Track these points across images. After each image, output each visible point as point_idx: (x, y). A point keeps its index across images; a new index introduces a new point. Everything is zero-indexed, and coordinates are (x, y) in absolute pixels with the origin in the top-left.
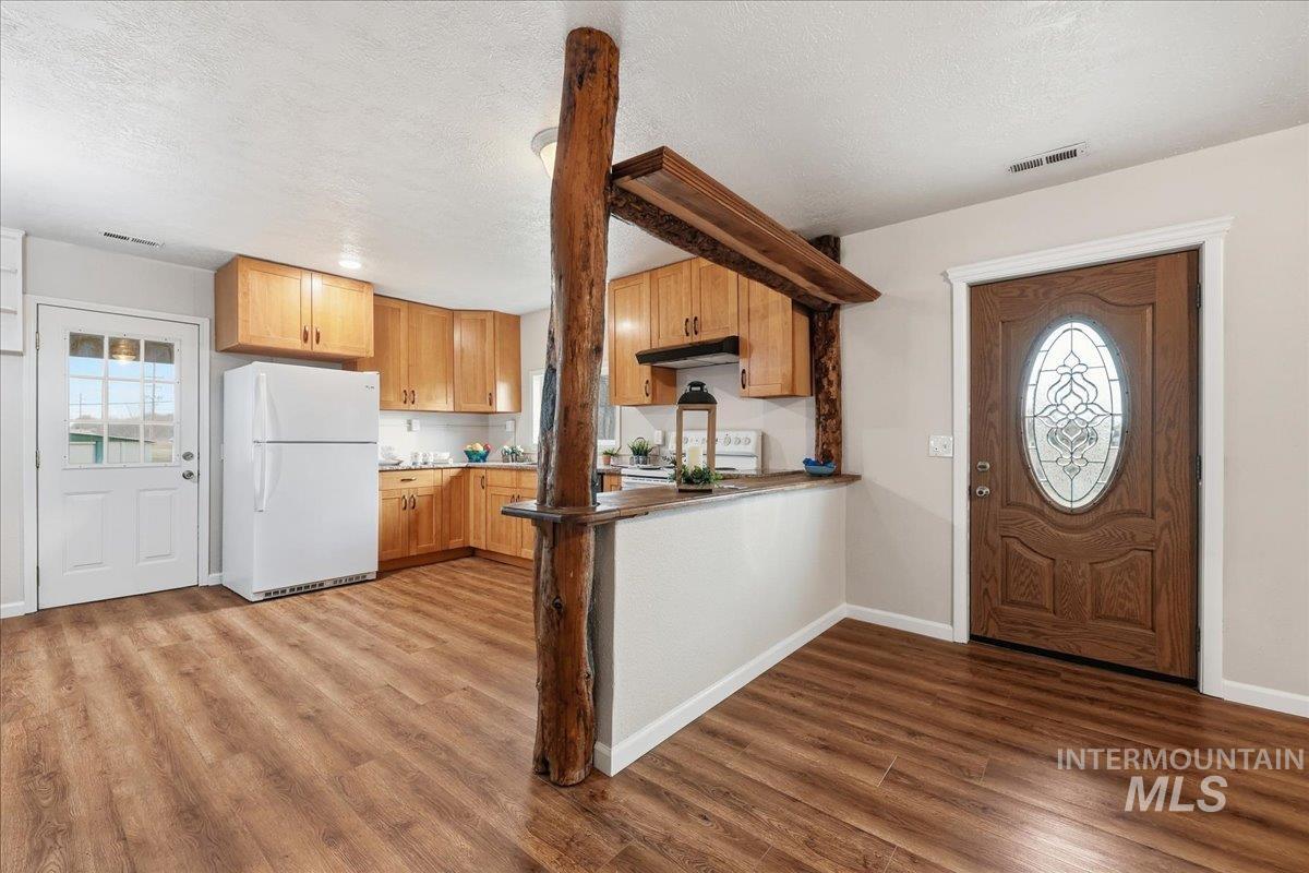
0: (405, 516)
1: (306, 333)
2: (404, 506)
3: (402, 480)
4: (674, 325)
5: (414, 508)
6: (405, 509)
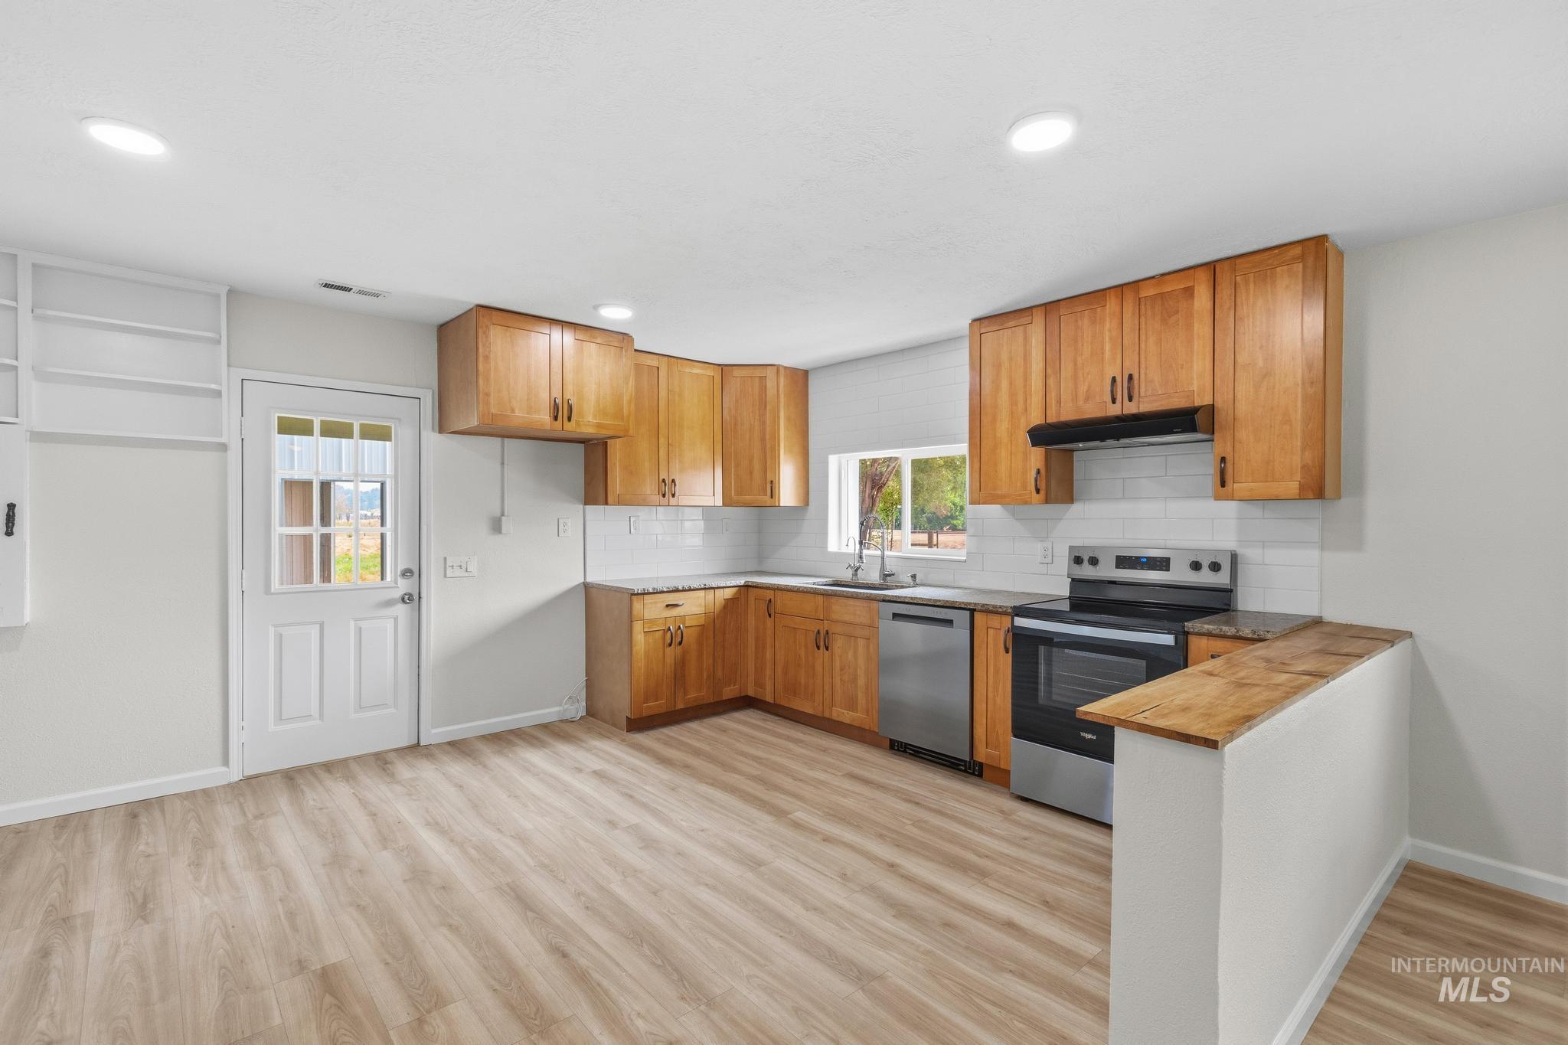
0: (671, 653)
1: (556, 405)
2: (669, 641)
3: (667, 606)
4: (1089, 386)
5: (680, 643)
6: (670, 645)
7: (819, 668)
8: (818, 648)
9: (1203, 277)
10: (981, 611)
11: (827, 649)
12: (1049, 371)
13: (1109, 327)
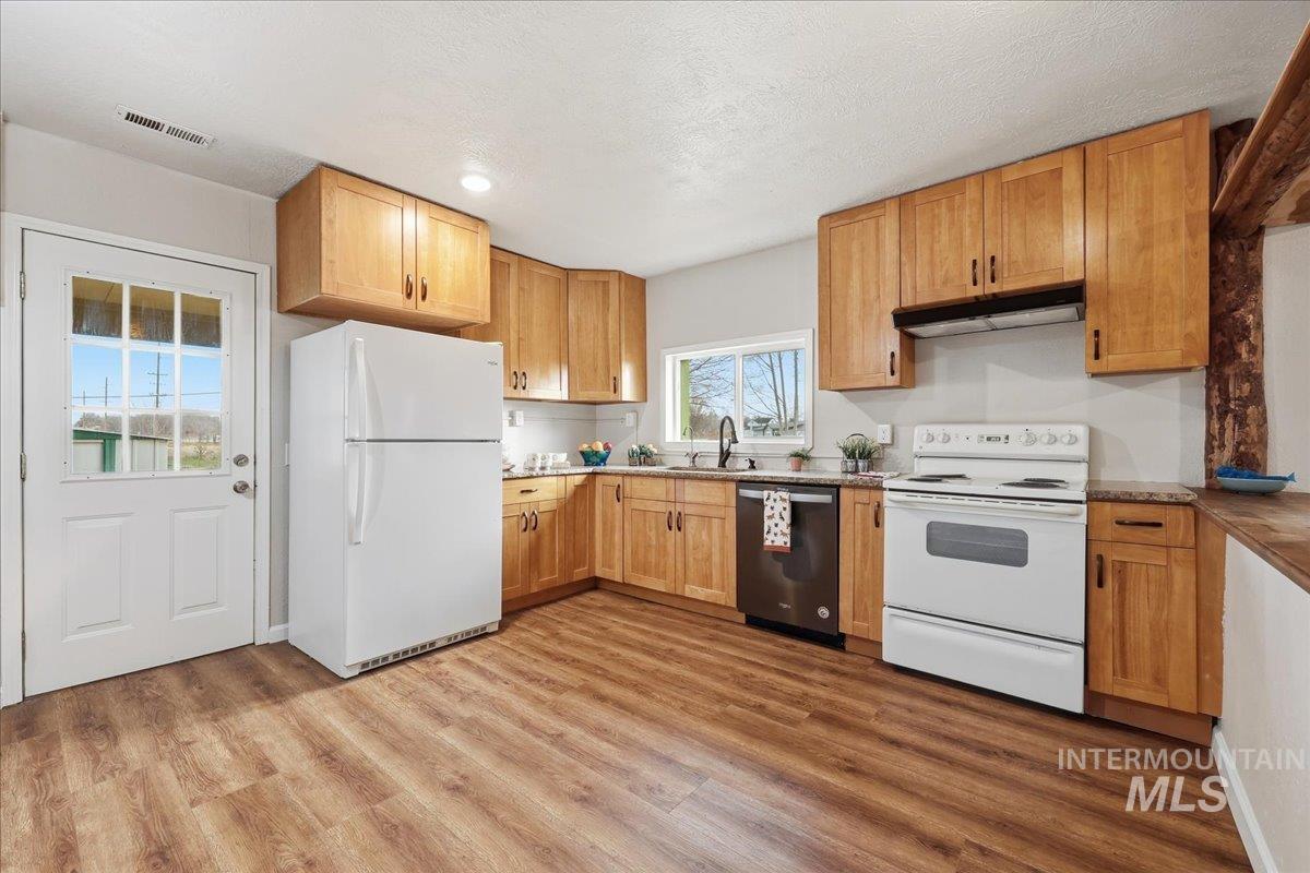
0: (526, 539)
1: (409, 285)
2: (524, 526)
3: (522, 492)
4: (947, 271)
5: (535, 528)
6: (525, 530)
7: (671, 549)
8: (670, 528)
9: (1072, 159)
10: (847, 487)
11: (679, 529)
12: (903, 259)
13: (968, 214)
